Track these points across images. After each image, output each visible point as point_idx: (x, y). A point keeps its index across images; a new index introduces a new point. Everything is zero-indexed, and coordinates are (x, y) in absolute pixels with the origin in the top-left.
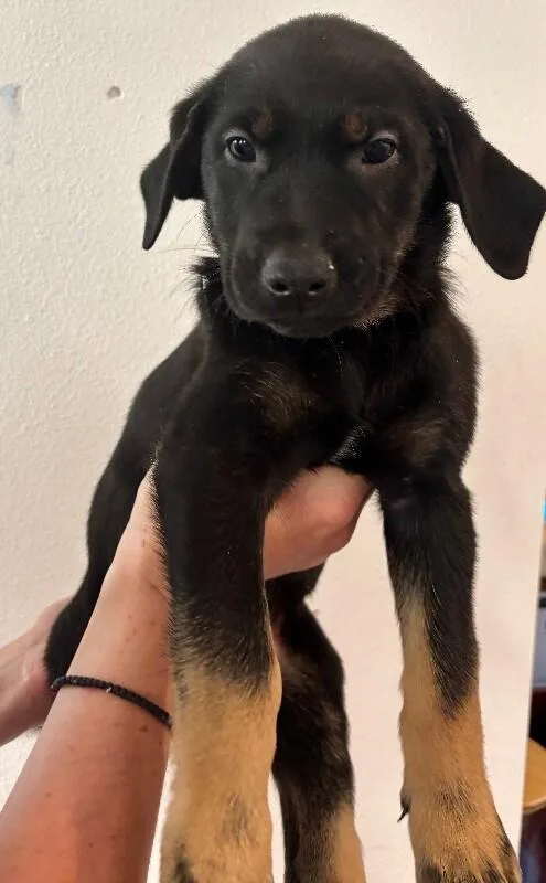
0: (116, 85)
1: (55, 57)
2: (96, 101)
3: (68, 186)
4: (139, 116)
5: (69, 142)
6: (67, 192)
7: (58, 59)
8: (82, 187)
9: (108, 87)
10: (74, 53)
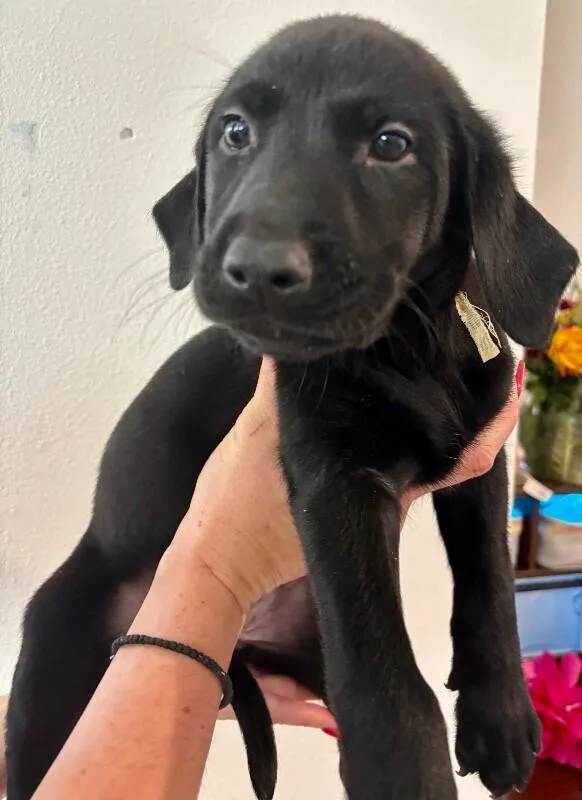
0: (128, 126)
1: (69, 97)
2: (109, 141)
3: (84, 218)
4: (150, 155)
5: (84, 177)
6: (82, 223)
7: (72, 100)
8: (96, 219)
9: (120, 129)
10: (88, 94)
